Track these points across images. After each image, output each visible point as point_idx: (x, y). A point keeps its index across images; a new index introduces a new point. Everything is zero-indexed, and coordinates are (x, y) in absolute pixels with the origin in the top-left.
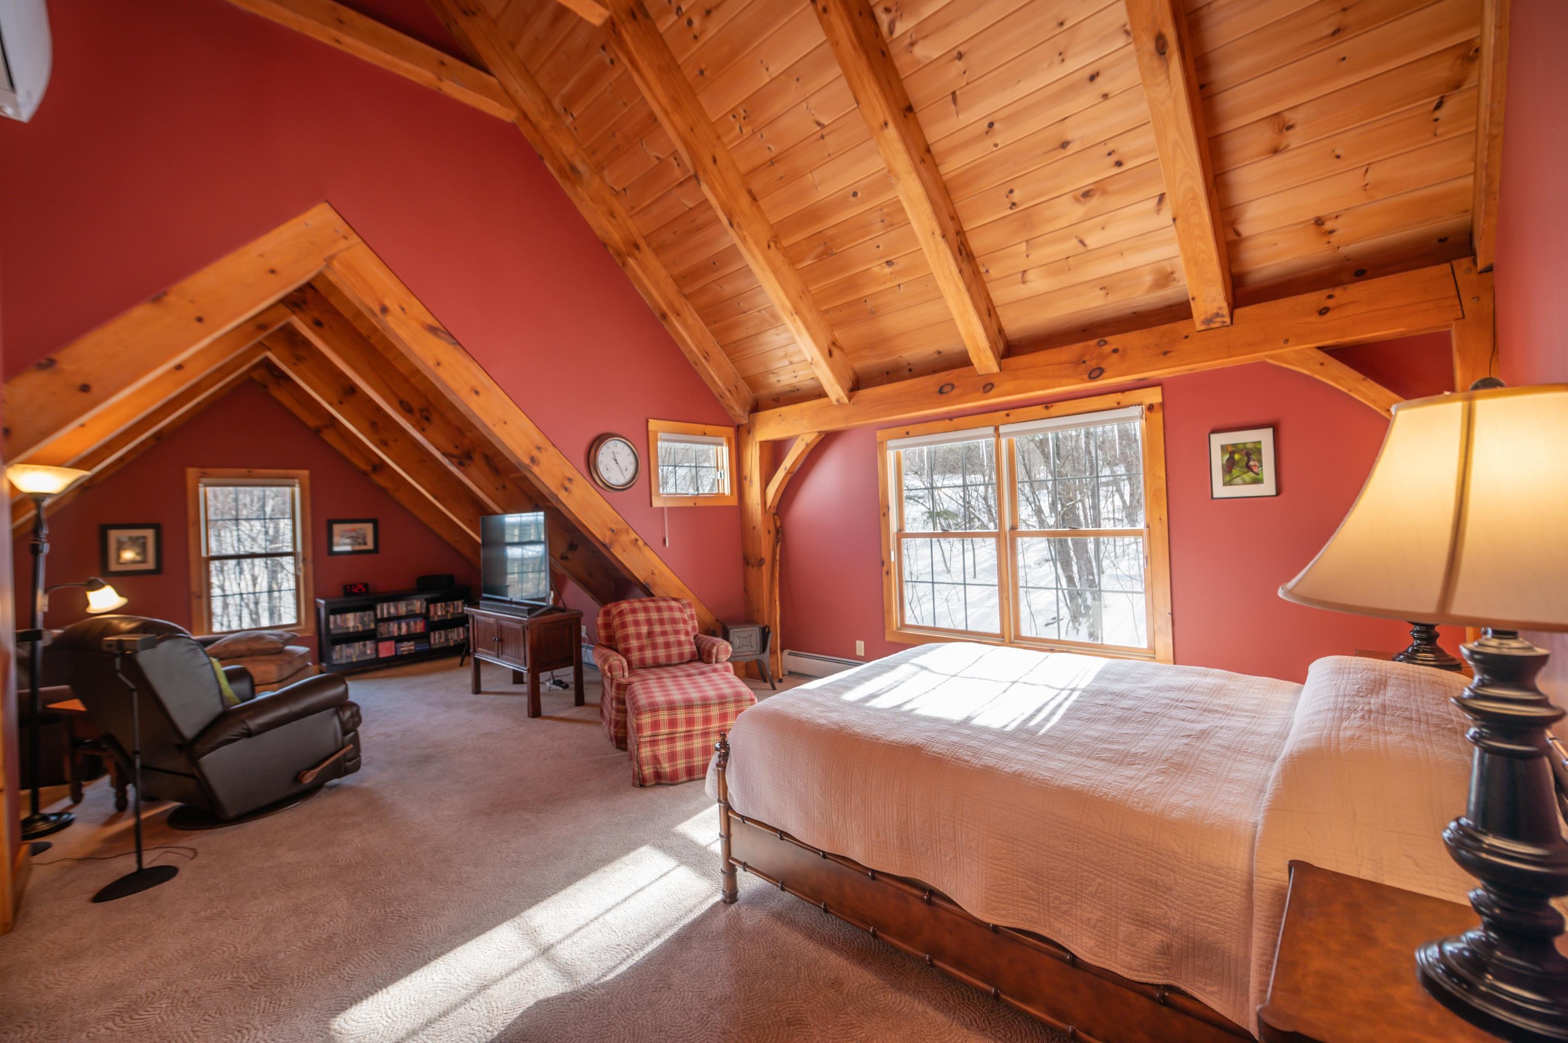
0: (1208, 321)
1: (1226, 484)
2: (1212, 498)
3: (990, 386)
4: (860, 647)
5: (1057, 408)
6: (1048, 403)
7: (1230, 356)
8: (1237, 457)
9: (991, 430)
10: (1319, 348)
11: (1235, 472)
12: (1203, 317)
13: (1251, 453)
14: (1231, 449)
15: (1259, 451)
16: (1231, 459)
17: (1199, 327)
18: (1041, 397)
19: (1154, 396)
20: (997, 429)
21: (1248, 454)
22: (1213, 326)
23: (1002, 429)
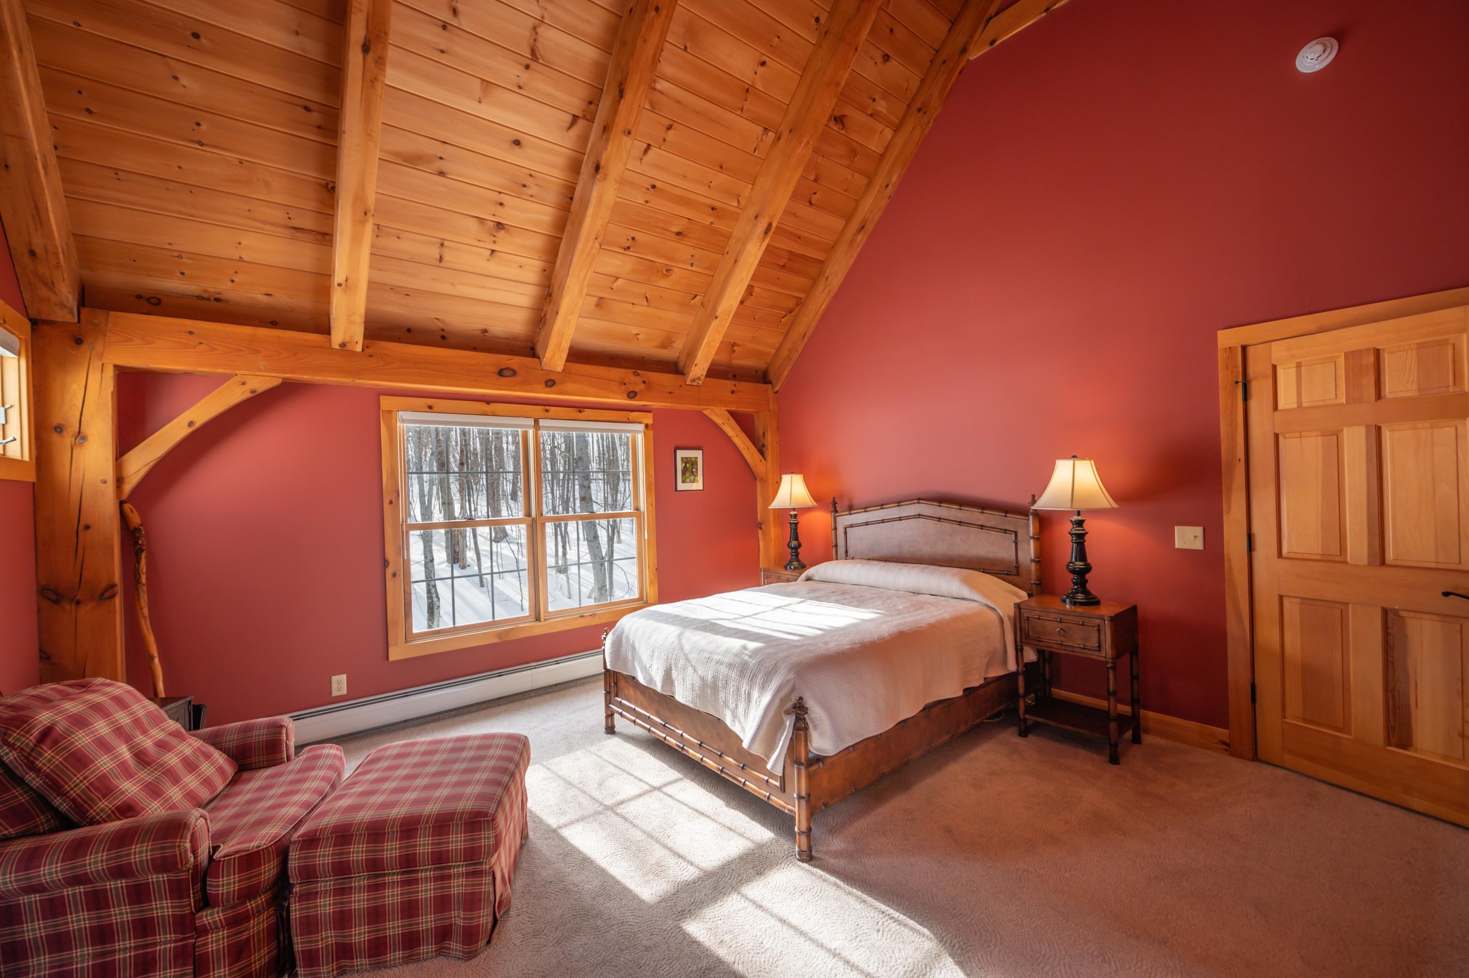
0: (693, 380)
1: (683, 481)
2: (676, 490)
3: (552, 383)
4: (339, 684)
5: (587, 413)
6: (580, 407)
7: (699, 405)
8: (688, 465)
9: (531, 422)
10: (728, 411)
11: (687, 474)
12: (693, 377)
13: (693, 463)
14: (685, 460)
15: (697, 462)
16: (685, 466)
17: (688, 382)
18: (575, 402)
19: (649, 419)
20: (536, 421)
21: (692, 465)
22: (694, 384)
23: (542, 423)
